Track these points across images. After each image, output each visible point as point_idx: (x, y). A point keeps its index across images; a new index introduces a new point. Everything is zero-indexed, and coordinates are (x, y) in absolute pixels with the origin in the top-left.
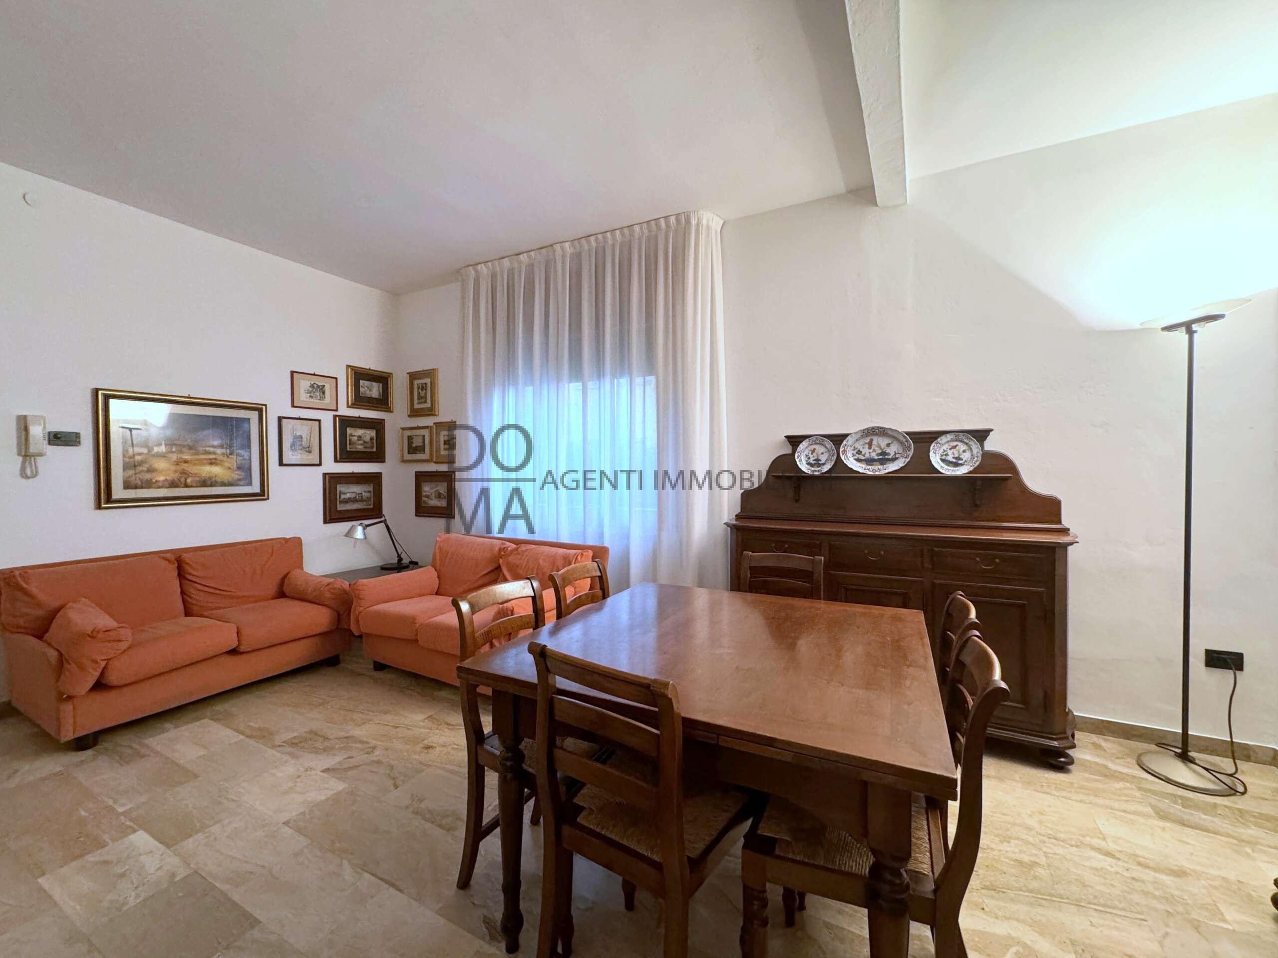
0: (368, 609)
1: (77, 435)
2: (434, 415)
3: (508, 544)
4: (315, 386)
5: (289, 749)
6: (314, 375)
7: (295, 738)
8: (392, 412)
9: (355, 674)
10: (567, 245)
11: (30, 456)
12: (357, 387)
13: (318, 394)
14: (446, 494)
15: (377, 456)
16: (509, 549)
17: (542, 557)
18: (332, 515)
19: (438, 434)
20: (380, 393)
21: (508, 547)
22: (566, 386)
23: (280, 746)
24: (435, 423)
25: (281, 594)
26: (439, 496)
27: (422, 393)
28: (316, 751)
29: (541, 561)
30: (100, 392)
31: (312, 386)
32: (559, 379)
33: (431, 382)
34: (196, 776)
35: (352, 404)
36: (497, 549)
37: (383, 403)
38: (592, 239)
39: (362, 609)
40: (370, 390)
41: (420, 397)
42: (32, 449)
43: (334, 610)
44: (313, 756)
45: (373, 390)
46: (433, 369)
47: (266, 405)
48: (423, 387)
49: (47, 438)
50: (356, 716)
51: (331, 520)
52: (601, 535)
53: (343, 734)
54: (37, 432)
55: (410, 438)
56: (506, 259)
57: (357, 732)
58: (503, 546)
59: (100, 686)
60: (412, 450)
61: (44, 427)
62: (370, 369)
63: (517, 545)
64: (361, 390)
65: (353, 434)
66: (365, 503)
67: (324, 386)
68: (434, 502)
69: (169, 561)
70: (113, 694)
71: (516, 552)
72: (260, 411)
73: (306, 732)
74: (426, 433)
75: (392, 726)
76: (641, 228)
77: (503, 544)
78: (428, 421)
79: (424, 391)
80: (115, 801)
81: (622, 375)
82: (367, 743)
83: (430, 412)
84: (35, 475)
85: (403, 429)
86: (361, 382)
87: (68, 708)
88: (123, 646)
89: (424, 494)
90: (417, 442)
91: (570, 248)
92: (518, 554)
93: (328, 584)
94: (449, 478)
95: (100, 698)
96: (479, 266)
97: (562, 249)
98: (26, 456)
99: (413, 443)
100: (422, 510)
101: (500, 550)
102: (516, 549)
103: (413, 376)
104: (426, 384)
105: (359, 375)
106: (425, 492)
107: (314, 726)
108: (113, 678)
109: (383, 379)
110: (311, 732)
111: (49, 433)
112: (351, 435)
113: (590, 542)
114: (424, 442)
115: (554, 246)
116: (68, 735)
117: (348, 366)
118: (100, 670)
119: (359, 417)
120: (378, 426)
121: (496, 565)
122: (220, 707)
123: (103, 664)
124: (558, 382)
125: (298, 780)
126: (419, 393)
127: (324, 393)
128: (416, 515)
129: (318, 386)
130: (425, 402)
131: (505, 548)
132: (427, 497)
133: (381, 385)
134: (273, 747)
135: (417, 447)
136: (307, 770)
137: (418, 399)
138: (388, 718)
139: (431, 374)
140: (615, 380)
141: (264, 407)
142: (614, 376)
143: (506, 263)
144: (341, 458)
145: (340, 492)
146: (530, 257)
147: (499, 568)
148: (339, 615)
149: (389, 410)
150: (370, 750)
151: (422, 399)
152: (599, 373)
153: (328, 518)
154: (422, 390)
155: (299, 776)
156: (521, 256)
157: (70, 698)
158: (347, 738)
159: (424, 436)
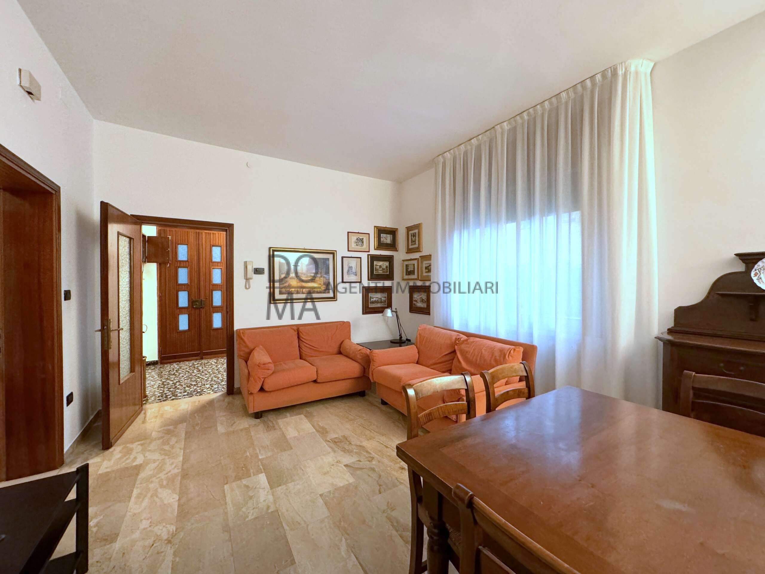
0: (378, 368)
1: (263, 269)
2: (420, 251)
3: (462, 336)
4: (359, 239)
5: (332, 445)
6: (358, 233)
7: (336, 438)
8: (397, 251)
9: (372, 404)
10: (505, 124)
11: (248, 279)
12: (379, 238)
13: (360, 243)
14: (426, 300)
15: (390, 276)
16: (462, 339)
17: (484, 348)
18: (367, 310)
19: (422, 263)
20: (391, 240)
21: (461, 338)
22: (504, 226)
23: (329, 441)
24: (420, 257)
25: (340, 353)
26: (422, 301)
27: (413, 239)
28: (344, 450)
29: (483, 351)
30: (271, 249)
31: (357, 239)
32: (498, 221)
33: (418, 232)
34: (292, 449)
35: (377, 248)
36: (454, 338)
37: (393, 246)
38: (525, 114)
39: (374, 367)
40: (386, 239)
41: (412, 241)
42: (248, 277)
43: (363, 366)
44: (342, 453)
45: (387, 239)
46: (420, 224)
47: (336, 251)
48: (414, 235)
49: (253, 271)
50: (367, 432)
51: (366, 312)
52: (531, 335)
53: (358, 443)
54: (250, 268)
55: (407, 266)
56: (462, 145)
57: (366, 444)
58: (458, 337)
59: (262, 390)
60: (409, 273)
61: (252, 266)
62: (386, 227)
63: (468, 337)
64: (382, 239)
65: (377, 265)
66: (383, 304)
67: (363, 239)
68: (420, 305)
69: (294, 330)
70: (267, 394)
71: (466, 342)
72: (333, 254)
73: (342, 436)
74: (415, 262)
75: (385, 446)
76: (568, 94)
77: (458, 335)
78: (416, 255)
79: (415, 237)
80: (260, 451)
81: (550, 212)
82: (370, 453)
83: (418, 250)
84: (249, 288)
85: (403, 261)
86: (381, 235)
87: (251, 398)
88: (270, 372)
89: (414, 299)
90: (411, 269)
91: (507, 126)
92: (467, 344)
93: (359, 350)
94: (427, 290)
95: (262, 395)
96: (445, 154)
97: (501, 128)
98: (246, 279)
99: (408, 269)
100: (413, 309)
101: (456, 339)
102: (467, 340)
103: (409, 229)
104: (415, 233)
105: (380, 231)
106: (415, 298)
107: (347, 433)
108: (266, 388)
109: (393, 232)
110: (344, 437)
111: (254, 269)
112: (376, 265)
113: (522, 340)
114: (414, 268)
115: (496, 127)
116: (251, 411)
117: (375, 227)
118: (262, 383)
119: (381, 255)
120: (390, 259)
121: (453, 350)
122: (309, 409)
123: (263, 380)
124: (498, 224)
125: (332, 467)
126: (412, 239)
127: (363, 242)
128: (410, 312)
129: (360, 239)
130: (415, 244)
131: (459, 338)
132: (416, 301)
133: (392, 235)
134: (327, 441)
135: (411, 271)
136: (337, 462)
137: (411, 242)
138: (383, 439)
139: (418, 226)
140: (544, 218)
141: (335, 252)
142: (542, 215)
143: (462, 147)
144: (371, 279)
145: (370, 297)
146: (478, 140)
147: (454, 352)
148: (364, 368)
149: (396, 250)
150: (370, 459)
151: (414, 242)
152: (530, 213)
153: (364, 312)
154: (413, 237)
155: (333, 465)
156: (472, 141)
157: (251, 394)
158: (360, 446)
159: (414, 265)
